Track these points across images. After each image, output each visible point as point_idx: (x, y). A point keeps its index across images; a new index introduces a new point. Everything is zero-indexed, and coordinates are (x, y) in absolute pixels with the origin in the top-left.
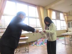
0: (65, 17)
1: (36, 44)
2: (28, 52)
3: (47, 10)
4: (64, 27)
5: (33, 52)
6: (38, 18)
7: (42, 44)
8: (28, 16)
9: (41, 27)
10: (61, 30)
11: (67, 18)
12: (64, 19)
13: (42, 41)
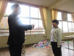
1: (35, 47)
3: (51, 10)
6: (41, 19)
7: (42, 47)
8: (29, 17)
10: (69, 33)
12: (72, 21)
13: (43, 43)
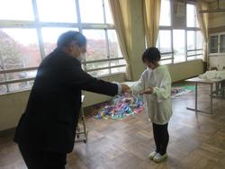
0: (202, 17)
1: (107, 114)
2: (85, 141)
4: (198, 52)
5: (100, 140)
6: (114, 28)
7: (127, 112)
8: (76, 22)
9: (121, 56)
10: (187, 62)
11: (210, 19)
12: (198, 26)
13: (127, 101)
